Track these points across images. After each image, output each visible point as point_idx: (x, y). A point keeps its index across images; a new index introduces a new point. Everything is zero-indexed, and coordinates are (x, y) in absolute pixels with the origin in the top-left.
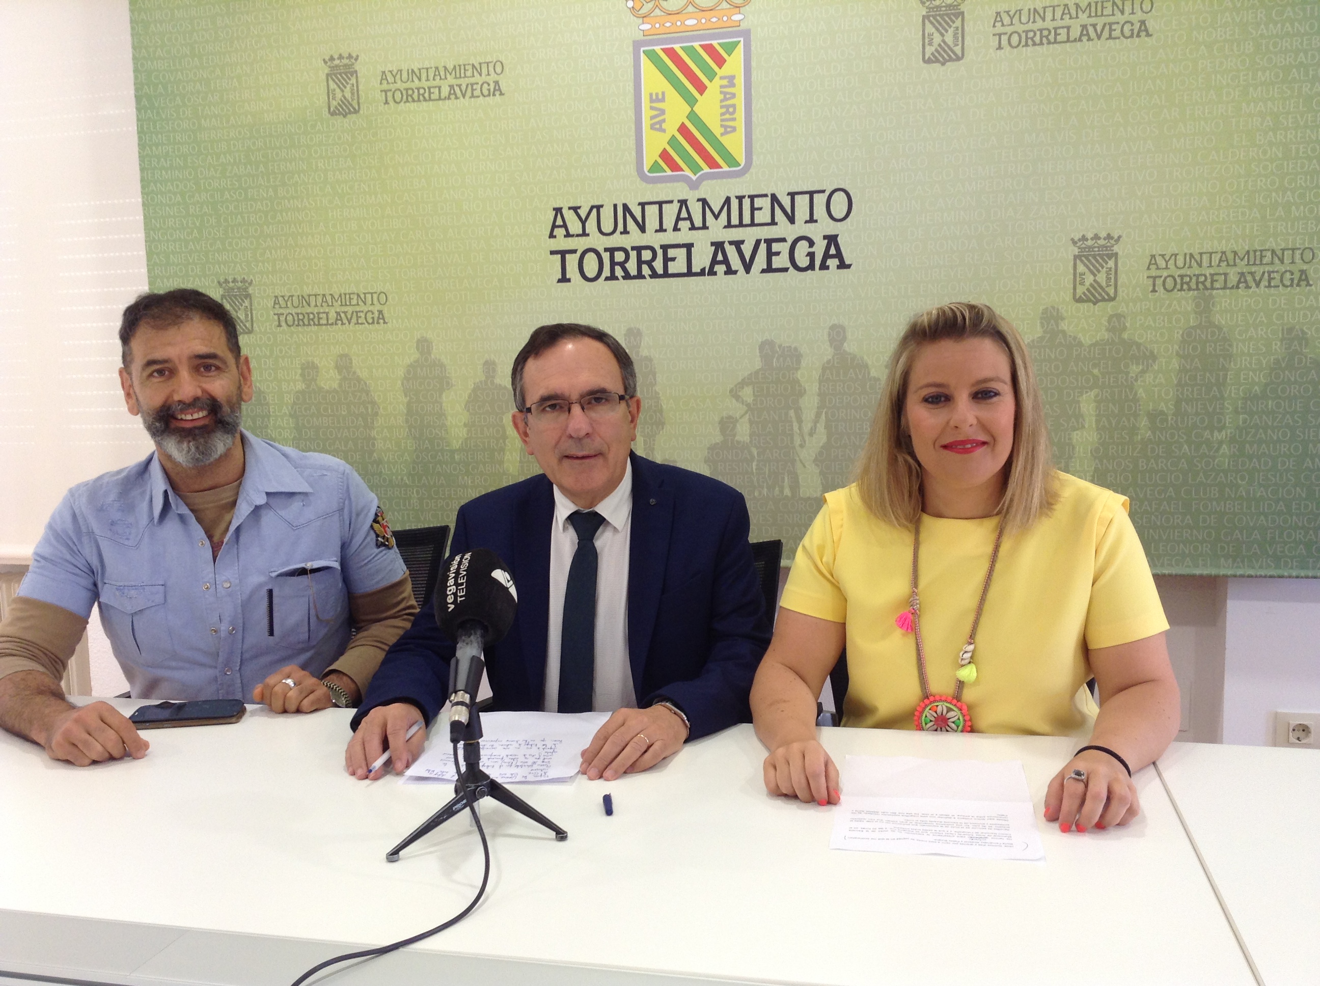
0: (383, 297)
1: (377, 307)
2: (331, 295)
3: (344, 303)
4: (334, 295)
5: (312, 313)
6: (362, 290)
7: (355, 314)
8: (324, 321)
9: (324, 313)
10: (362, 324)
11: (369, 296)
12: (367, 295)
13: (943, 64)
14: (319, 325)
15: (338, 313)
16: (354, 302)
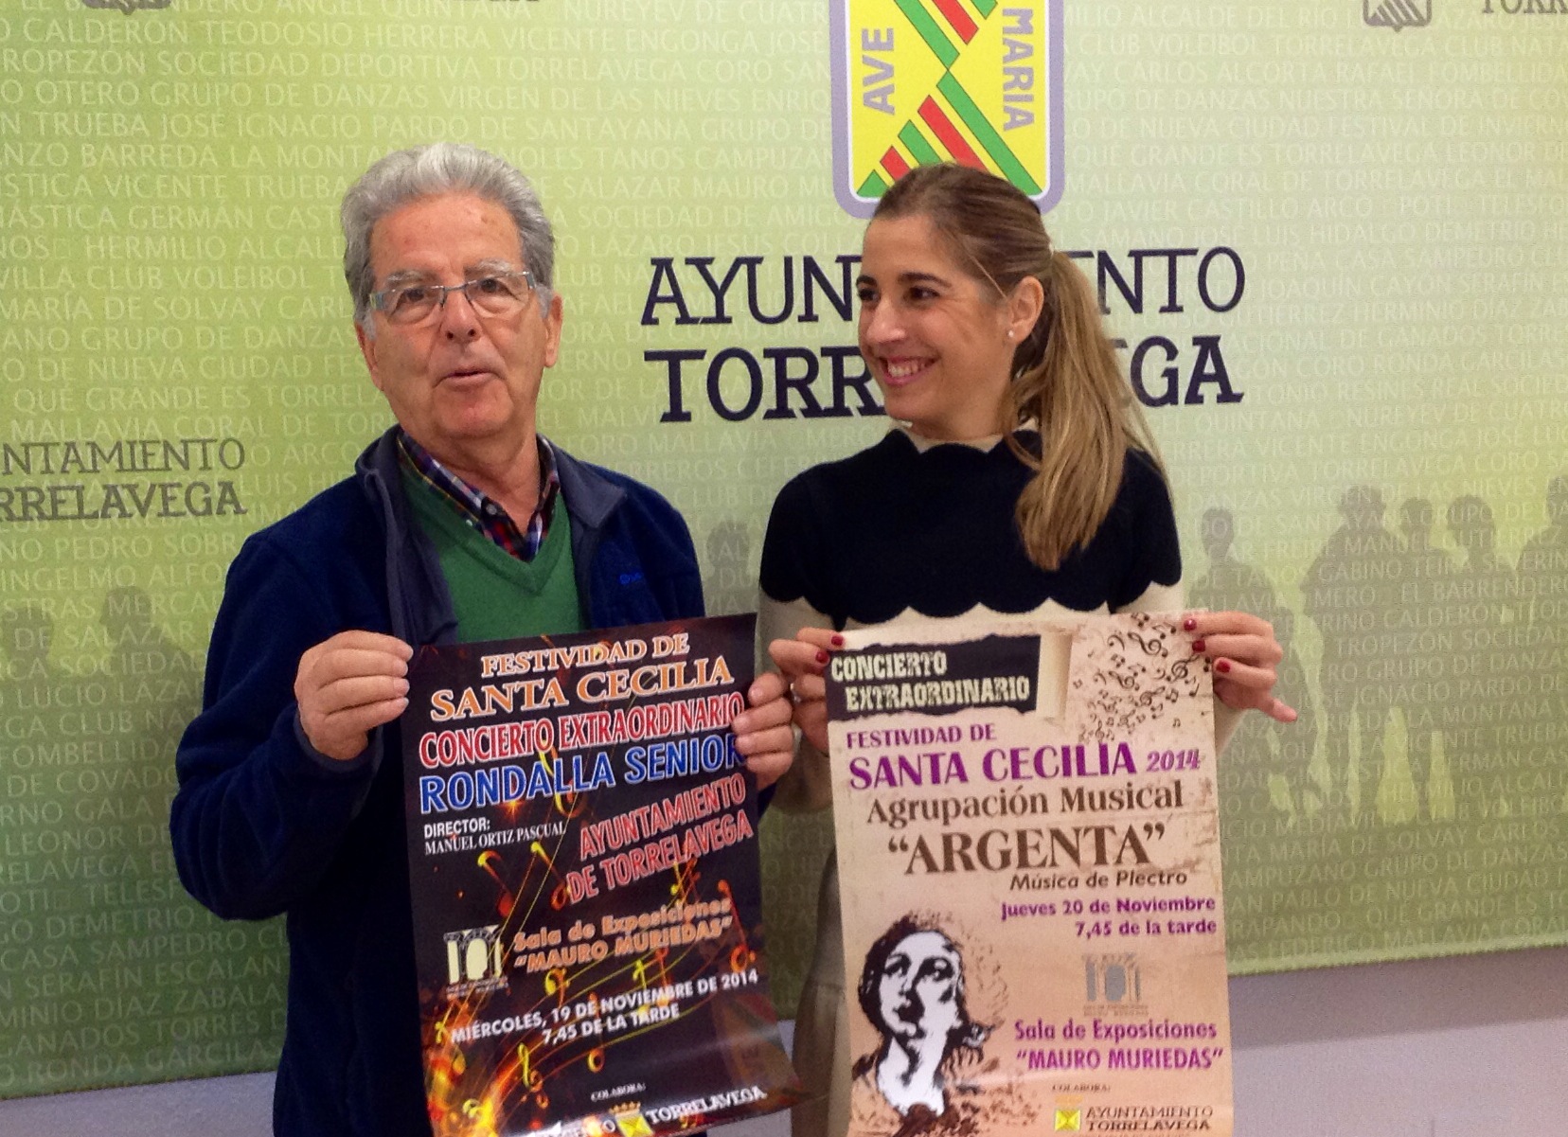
0: (233, 454)
1: (217, 475)
2: (93, 445)
3: (127, 464)
4: (102, 446)
5: (39, 491)
6: (176, 436)
7: (158, 491)
8: (73, 510)
9: (72, 488)
10: (176, 515)
11: (196, 450)
12: (190, 445)
13: (1397, 29)
14: (55, 516)
15: (111, 490)
16: (157, 462)
